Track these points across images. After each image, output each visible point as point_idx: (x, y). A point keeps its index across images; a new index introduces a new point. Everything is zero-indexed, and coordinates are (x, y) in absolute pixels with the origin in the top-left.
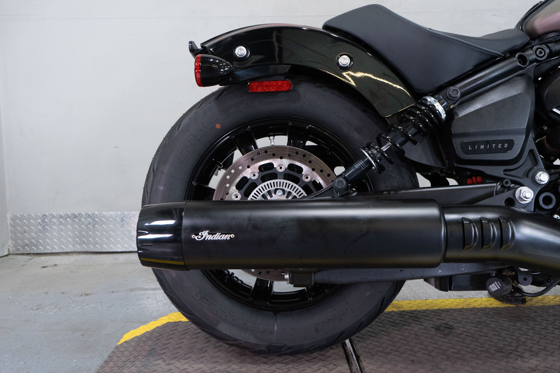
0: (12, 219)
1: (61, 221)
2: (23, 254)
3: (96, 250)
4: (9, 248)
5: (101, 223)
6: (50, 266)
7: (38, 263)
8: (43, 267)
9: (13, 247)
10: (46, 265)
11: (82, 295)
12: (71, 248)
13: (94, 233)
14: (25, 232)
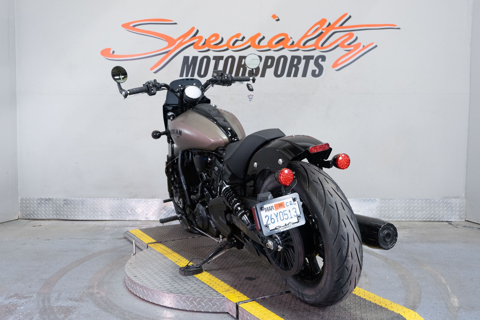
0: (21, 200)
1: (46, 202)
2: (26, 219)
3: (64, 219)
4: (19, 215)
5: (67, 204)
6: (37, 226)
7: (32, 224)
8: (33, 226)
9: (21, 215)
10: (35, 225)
11: (46, 240)
12: (51, 217)
13: (63, 209)
14: (27, 207)
